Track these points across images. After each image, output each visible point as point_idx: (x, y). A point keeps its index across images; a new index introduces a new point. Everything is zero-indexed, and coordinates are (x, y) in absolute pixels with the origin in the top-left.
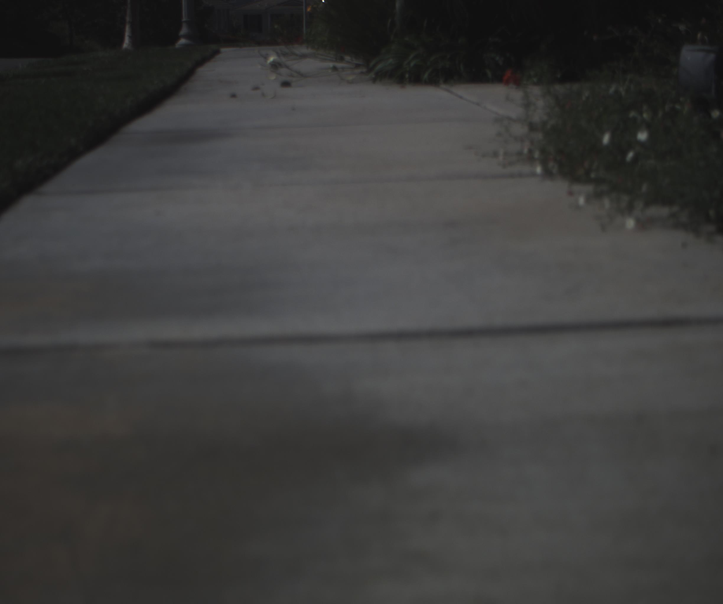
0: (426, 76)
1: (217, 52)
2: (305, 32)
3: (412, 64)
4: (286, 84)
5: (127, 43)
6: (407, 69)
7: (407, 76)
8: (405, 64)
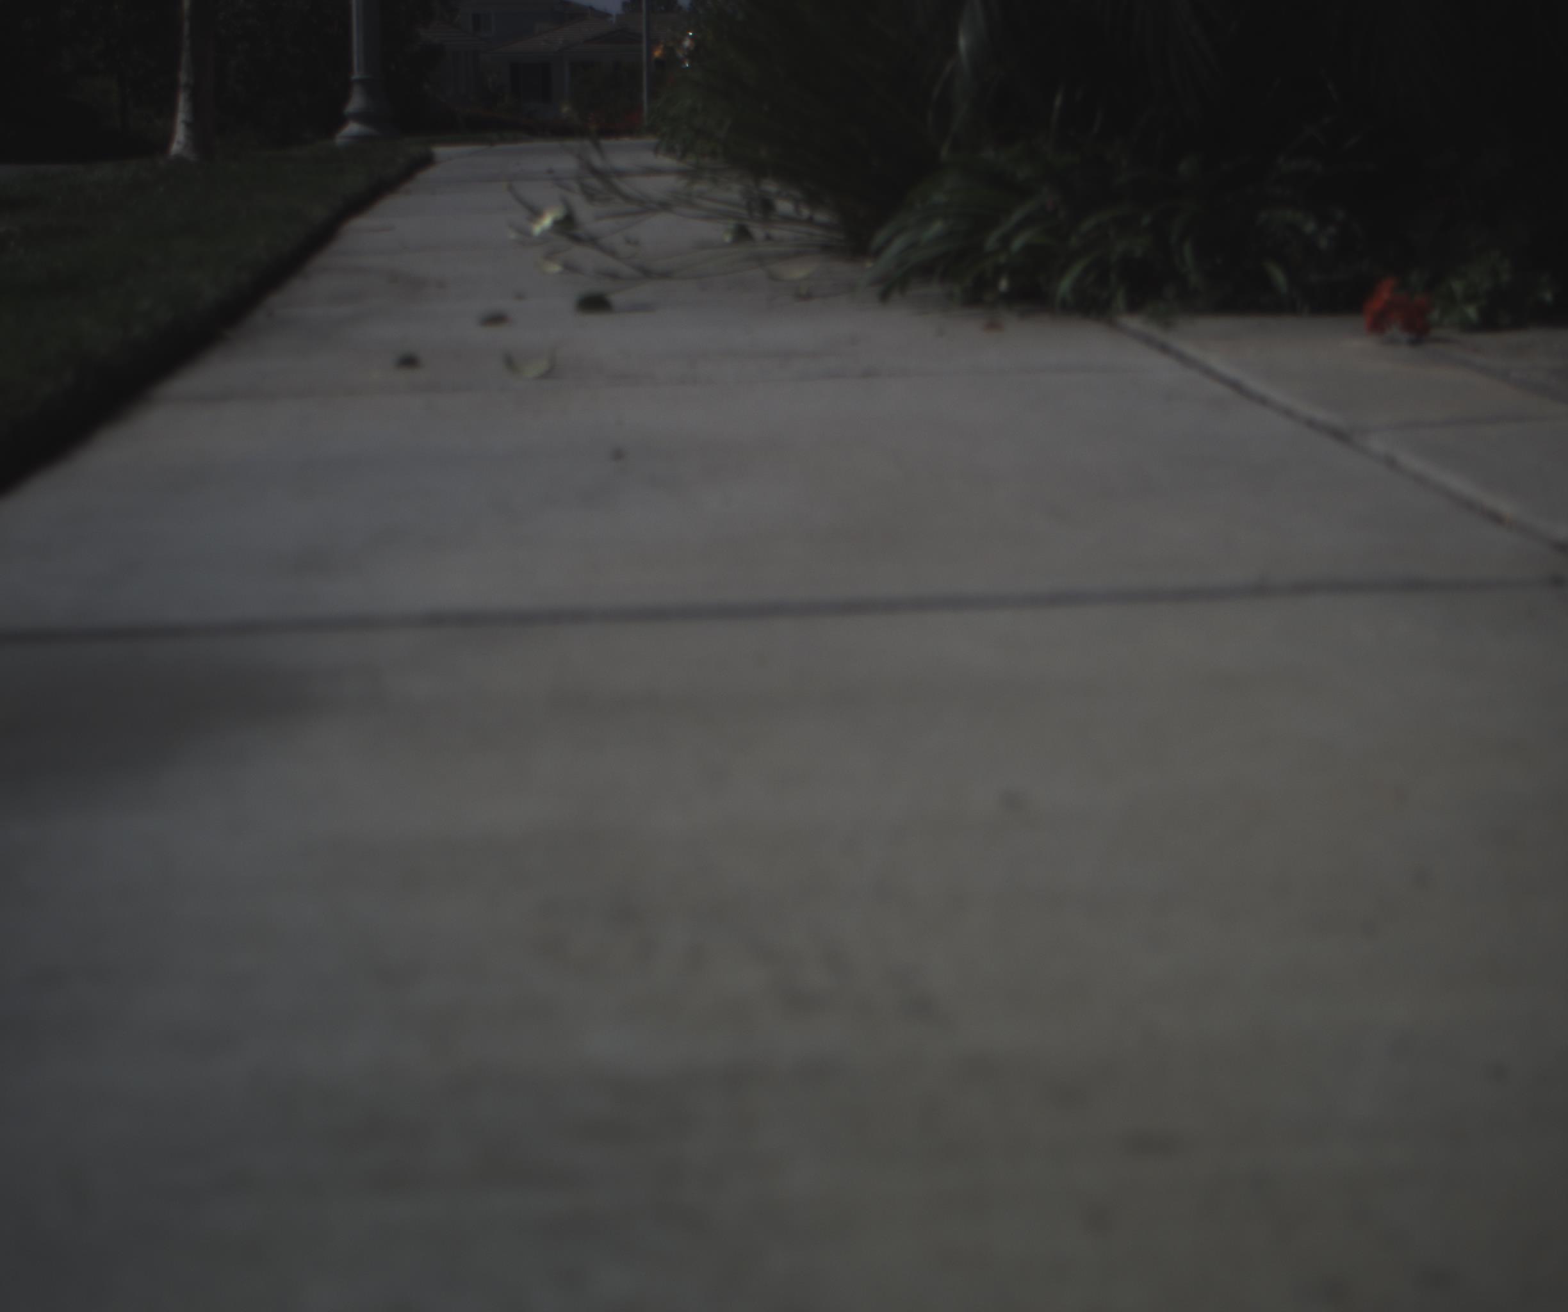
0: (1065, 285)
1: (427, 161)
2: (645, 106)
3: (1017, 244)
4: (594, 303)
5: (179, 141)
6: (1002, 259)
7: (1003, 285)
8: (991, 241)
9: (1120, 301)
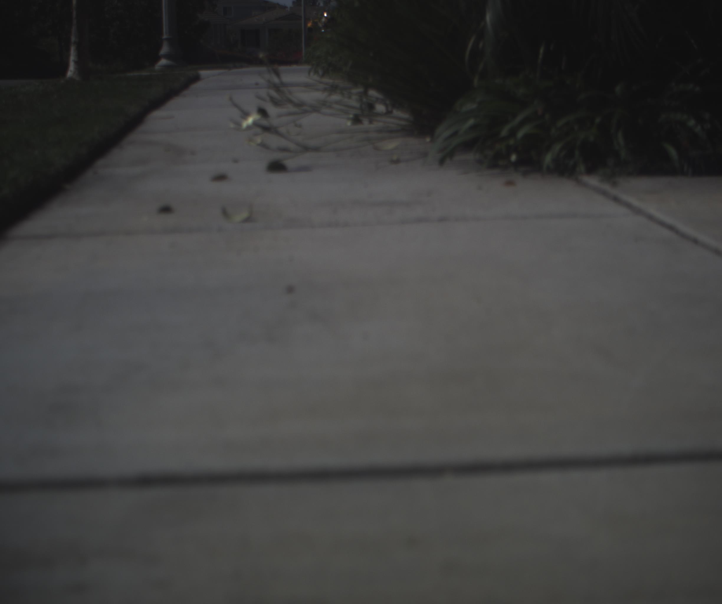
0: (548, 158)
1: (197, 78)
3: (520, 134)
4: (277, 167)
5: (71, 71)
6: (512, 142)
7: (513, 158)
8: (504, 132)
9: (582, 168)
